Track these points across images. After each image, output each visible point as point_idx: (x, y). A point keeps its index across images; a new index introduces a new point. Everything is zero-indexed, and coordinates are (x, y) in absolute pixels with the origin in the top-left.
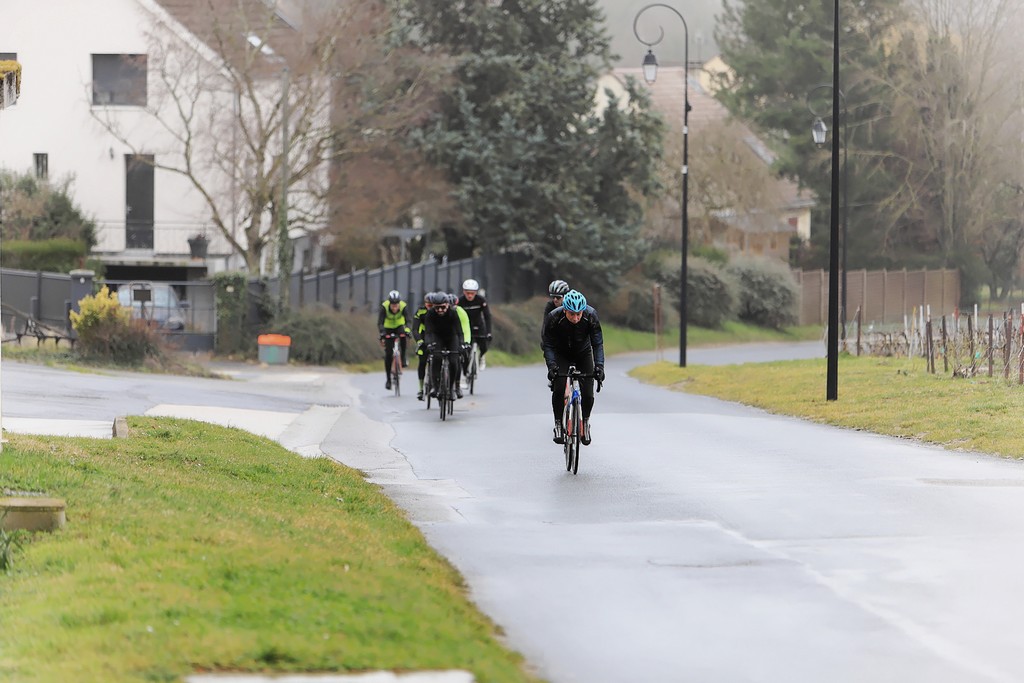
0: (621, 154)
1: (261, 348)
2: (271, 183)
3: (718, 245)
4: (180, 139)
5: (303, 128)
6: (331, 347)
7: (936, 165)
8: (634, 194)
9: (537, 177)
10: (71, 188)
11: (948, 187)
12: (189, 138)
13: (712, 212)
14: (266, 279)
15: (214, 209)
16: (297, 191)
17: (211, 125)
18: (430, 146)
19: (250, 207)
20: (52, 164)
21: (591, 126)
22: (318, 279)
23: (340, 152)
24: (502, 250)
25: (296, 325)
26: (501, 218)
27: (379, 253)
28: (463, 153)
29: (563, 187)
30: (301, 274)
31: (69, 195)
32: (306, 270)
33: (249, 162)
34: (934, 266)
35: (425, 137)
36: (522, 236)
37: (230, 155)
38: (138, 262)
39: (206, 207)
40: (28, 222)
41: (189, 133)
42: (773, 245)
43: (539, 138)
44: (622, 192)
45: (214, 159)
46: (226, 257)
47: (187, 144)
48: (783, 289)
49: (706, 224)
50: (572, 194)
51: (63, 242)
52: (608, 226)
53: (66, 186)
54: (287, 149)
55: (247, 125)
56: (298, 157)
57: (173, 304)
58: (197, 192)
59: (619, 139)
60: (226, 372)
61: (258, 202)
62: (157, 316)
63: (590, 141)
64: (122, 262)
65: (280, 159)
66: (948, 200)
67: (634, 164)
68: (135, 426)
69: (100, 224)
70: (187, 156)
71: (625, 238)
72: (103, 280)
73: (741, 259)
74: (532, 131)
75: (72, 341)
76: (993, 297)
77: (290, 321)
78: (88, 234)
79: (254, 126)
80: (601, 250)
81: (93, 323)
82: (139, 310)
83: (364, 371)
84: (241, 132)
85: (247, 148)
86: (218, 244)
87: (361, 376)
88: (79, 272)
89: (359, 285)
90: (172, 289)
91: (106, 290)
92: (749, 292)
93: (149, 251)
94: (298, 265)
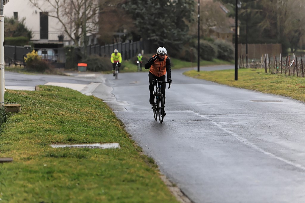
0: (183, 11)
1: (79, 67)
2: (81, 20)
3: (212, 37)
4: (55, 7)
5: (90, 5)
6: (98, 67)
7: (275, 14)
8: (187, 22)
9: (159, 18)
10: (24, 22)
11: (278, 20)
12: (58, 8)
13: (210, 28)
14: (80, 47)
15: (65, 28)
16: (89, 22)
17: (64, 4)
18: (127, 9)
19: (75, 27)
20: (19, 15)
21: (174, 3)
22: (95, 48)
23: (101, 11)
24: (149, 39)
25: (89, 60)
26: (148, 29)
27: (113, 40)
28: (137, 11)
29: (166, 20)
30: (90, 46)
31: (24, 24)
32: (92, 45)
33: (75, 14)
34: (275, 43)
35: (126, 6)
36: (154, 34)
37: (70, 12)
38: (44, 43)
39: (62, 27)
40: (12, 32)
41: (58, 6)
42: (228, 37)
43: (158, 6)
44: (183, 22)
45: (65, 13)
46: (69, 41)
47: (58, 9)
48: (230, 50)
49: (208, 31)
50: (168, 22)
51: (22, 37)
52: (179, 32)
53: (23, 21)
54: (86, 10)
55: (75, 4)
56: (89, 13)
57: (53, 55)
58: (60, 23)
59: (182, 7)
60: (68, 74)
61: (78, 26)
62: (49, 58)
63: (174, 7)
64: (39, 43)
65: (84, 13)
66: (278, 24)
67: (187, 14)
68: (41, 88)
69: (33, 32)
70: (57, 13)
71: (184, 35)
72: (34, 48)
73: (218, 41)
74: (157, 5)
75: (25, 65)
76: (292, 52)
77: (87, 60)
78: (29, 35)
79: (76, 4)
80: (177, 39)
81: (31, 60)
82: (44, 57)
83: (108, 73)
84: (73, 6)
85: (74, 10)
86: (66, 37)
87: (107, 75)
88: (27, 46)
89: (107, 49)
90: (53, 51)
91: (34, 51)
92: (220, 50)
93: (47, 40)
94: (90, 43)
